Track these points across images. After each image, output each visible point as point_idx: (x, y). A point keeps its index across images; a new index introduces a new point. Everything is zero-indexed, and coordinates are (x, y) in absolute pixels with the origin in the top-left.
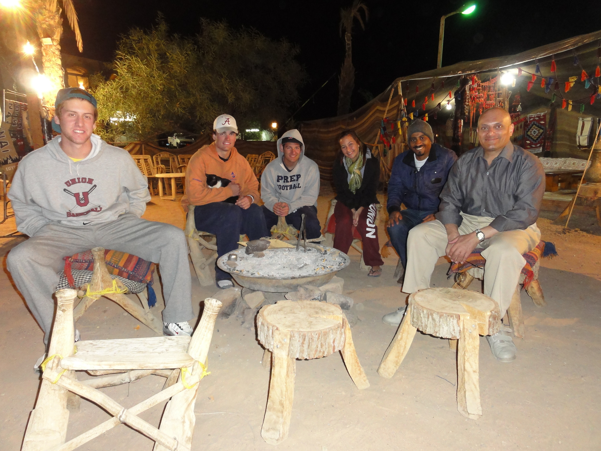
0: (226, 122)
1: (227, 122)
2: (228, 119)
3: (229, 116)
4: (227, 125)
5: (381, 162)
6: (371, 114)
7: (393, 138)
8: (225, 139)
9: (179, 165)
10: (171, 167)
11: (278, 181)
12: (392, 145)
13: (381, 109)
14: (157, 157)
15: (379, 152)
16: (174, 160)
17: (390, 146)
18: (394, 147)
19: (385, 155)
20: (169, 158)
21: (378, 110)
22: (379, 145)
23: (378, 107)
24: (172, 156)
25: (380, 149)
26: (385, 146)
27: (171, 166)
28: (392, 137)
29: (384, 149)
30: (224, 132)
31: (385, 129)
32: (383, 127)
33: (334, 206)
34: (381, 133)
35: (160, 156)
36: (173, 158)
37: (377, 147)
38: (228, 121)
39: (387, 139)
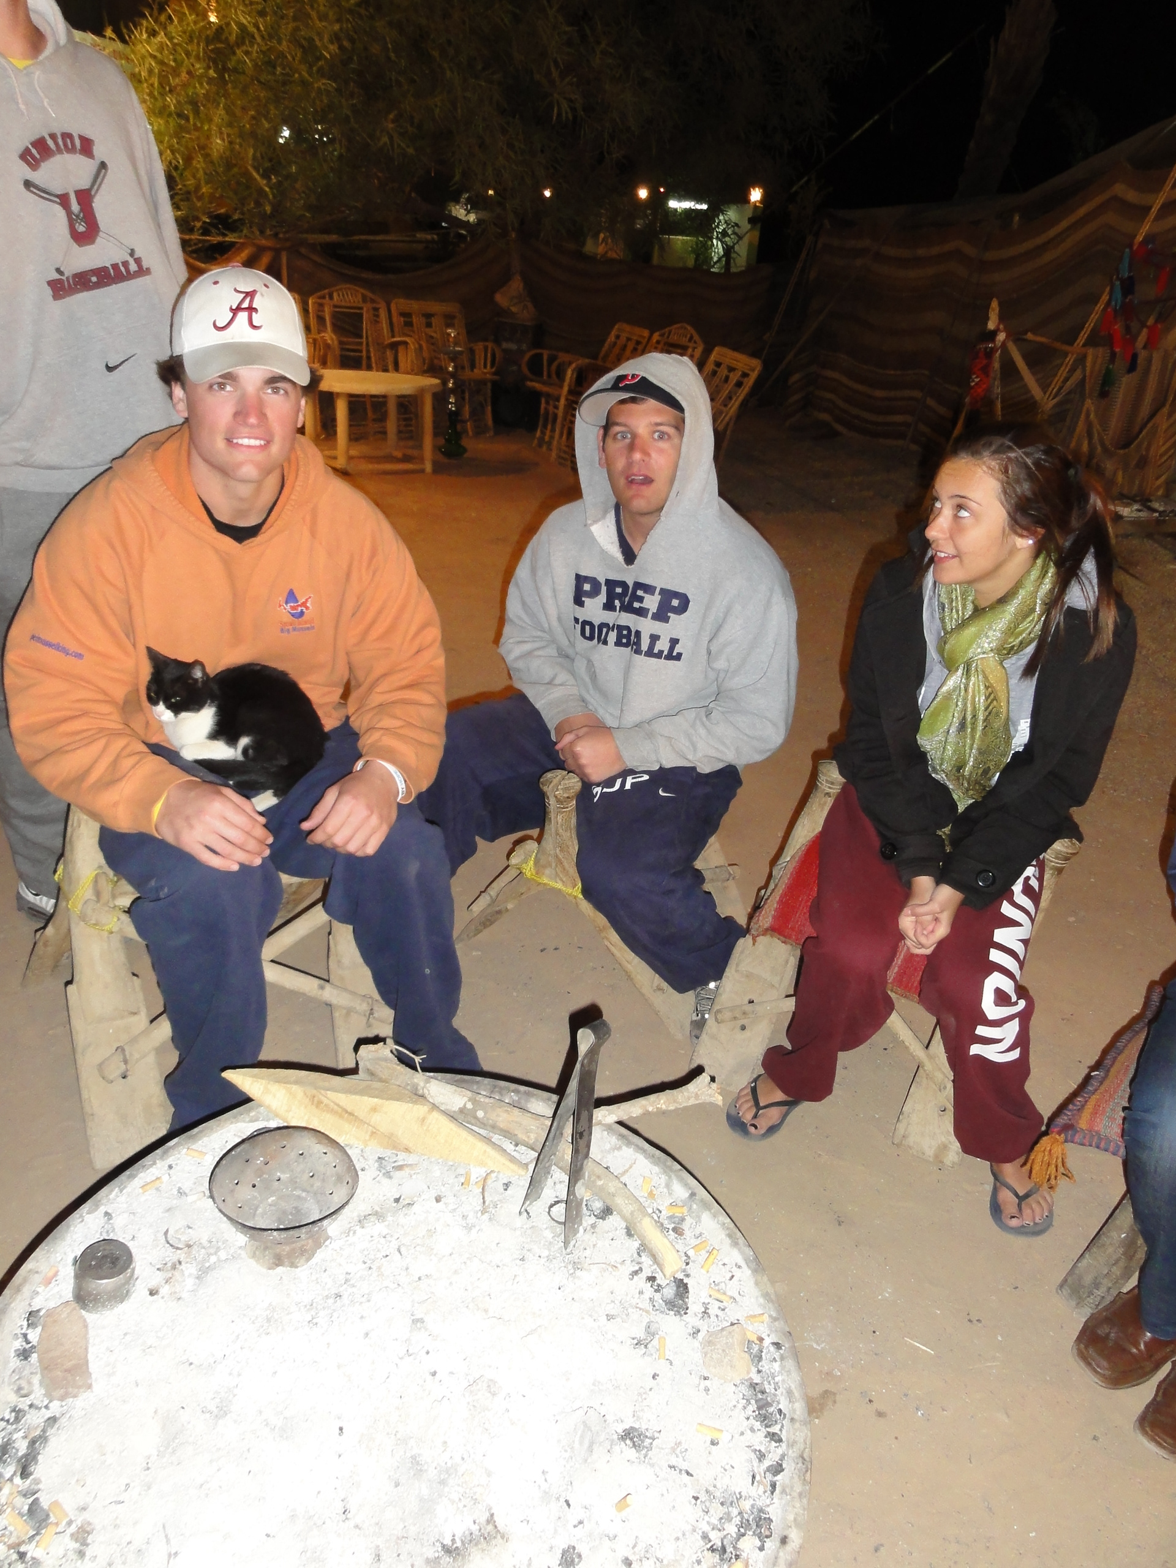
0: (235, 311)
1: (243, 316)
2: (251, 294)
3: (255, 280)
4: (240, 332)
5: (1083, 416)
6: (1082, 211)
7: (1152, 330)
8: (236, 414)
9: (393, 336)
10: (364, 339)
11: (578, 601)
12: (1143, 355)
13: (1132, 196)
14: (319, 301)
15: (1083, 380)
16: (377, 316)
17: (1135, 357)
18: (1149, 361)
19: (1105, 392)
20: (361, 308)
21: (1115, 198)
22: (1091, 351)
23: (1120, 189)
24: (373, 301)
25: (1094, 363)
26: (1113, 355)
27: (367, 338)
28: (1151, 322)
29: (1107, 368)
30: (229, 377)
31: (1128, 287)
32: (1122, 281)
33: (828, 794)
34: (1108, 303)
35: (331, 297)
36: (376, 309)
37: (1081, 360)
38: (251, 309)
39: (1128, 329)
